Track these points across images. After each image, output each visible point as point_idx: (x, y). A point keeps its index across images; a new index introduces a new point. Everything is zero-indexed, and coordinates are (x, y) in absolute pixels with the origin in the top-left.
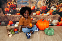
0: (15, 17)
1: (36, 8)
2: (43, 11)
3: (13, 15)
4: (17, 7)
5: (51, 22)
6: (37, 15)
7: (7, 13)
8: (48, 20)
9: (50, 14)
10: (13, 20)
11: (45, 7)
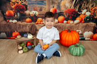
0: (23, 26)
1: (58, 11)
2: (69, 16)
3: (20, 22)
4: (27, 9)
5: (82, 34)
6: (59, 22)
8: (77, 31)
9: (81, 22)
10: (20, 30)
11: (72, 10)
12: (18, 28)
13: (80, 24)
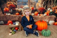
0: (14, 17)
1: (34, 9)
2: (40, 12)
3: (12, 15)
6: (35, 15)
7: (6, 13)
8: (45, 20)
9: (47, 15)
11: (42, 8)
12: (11, 18)
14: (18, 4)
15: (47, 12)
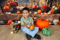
0: (15, 16)
1: (37, 7)
2: (44, 10)
3: (13, 14)
4: (17, 5)
5: (52, 21)
6: (38, 14)
7: (6, 12)
8: (49, 19)
11: (46, 6)
12: (12, 17)
13: (51, 15)
14: (19, 2)
15: (52, 10)
